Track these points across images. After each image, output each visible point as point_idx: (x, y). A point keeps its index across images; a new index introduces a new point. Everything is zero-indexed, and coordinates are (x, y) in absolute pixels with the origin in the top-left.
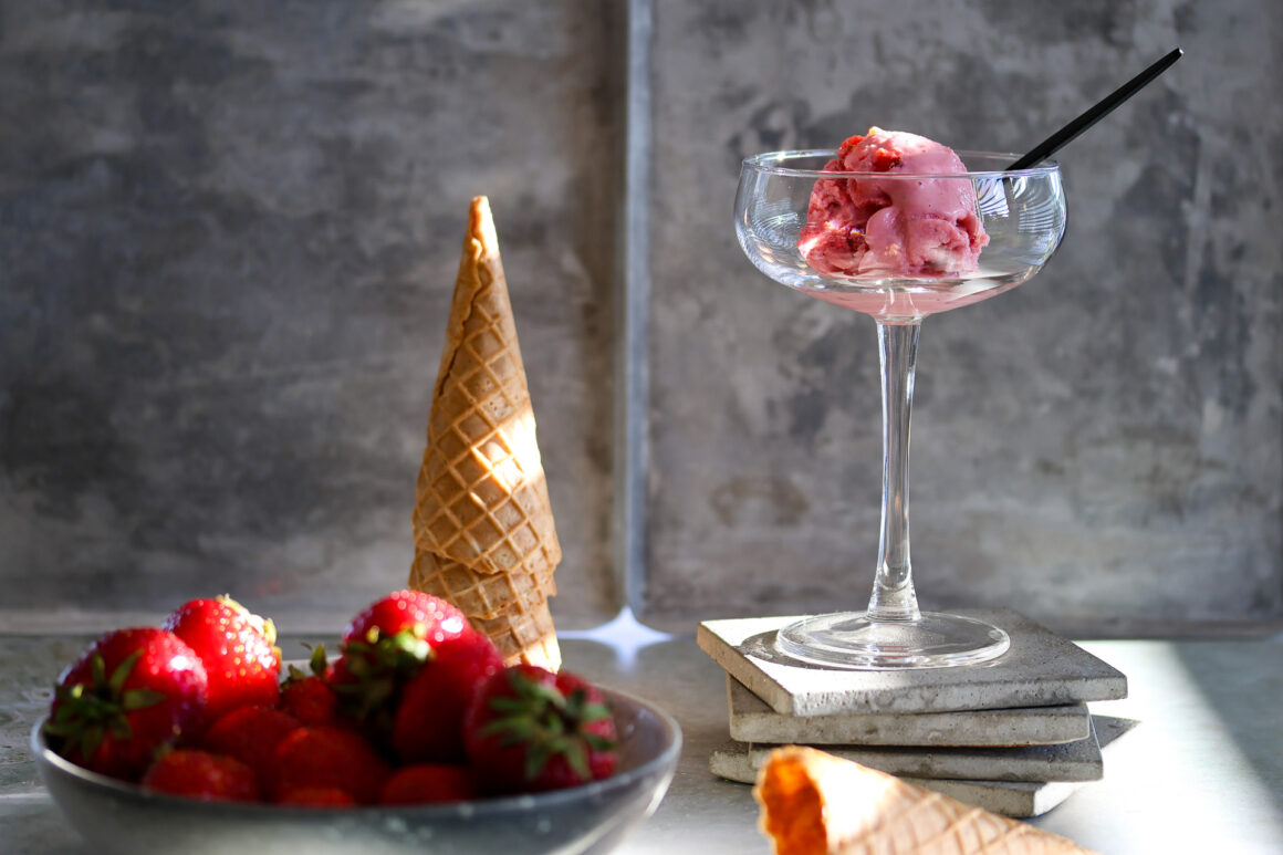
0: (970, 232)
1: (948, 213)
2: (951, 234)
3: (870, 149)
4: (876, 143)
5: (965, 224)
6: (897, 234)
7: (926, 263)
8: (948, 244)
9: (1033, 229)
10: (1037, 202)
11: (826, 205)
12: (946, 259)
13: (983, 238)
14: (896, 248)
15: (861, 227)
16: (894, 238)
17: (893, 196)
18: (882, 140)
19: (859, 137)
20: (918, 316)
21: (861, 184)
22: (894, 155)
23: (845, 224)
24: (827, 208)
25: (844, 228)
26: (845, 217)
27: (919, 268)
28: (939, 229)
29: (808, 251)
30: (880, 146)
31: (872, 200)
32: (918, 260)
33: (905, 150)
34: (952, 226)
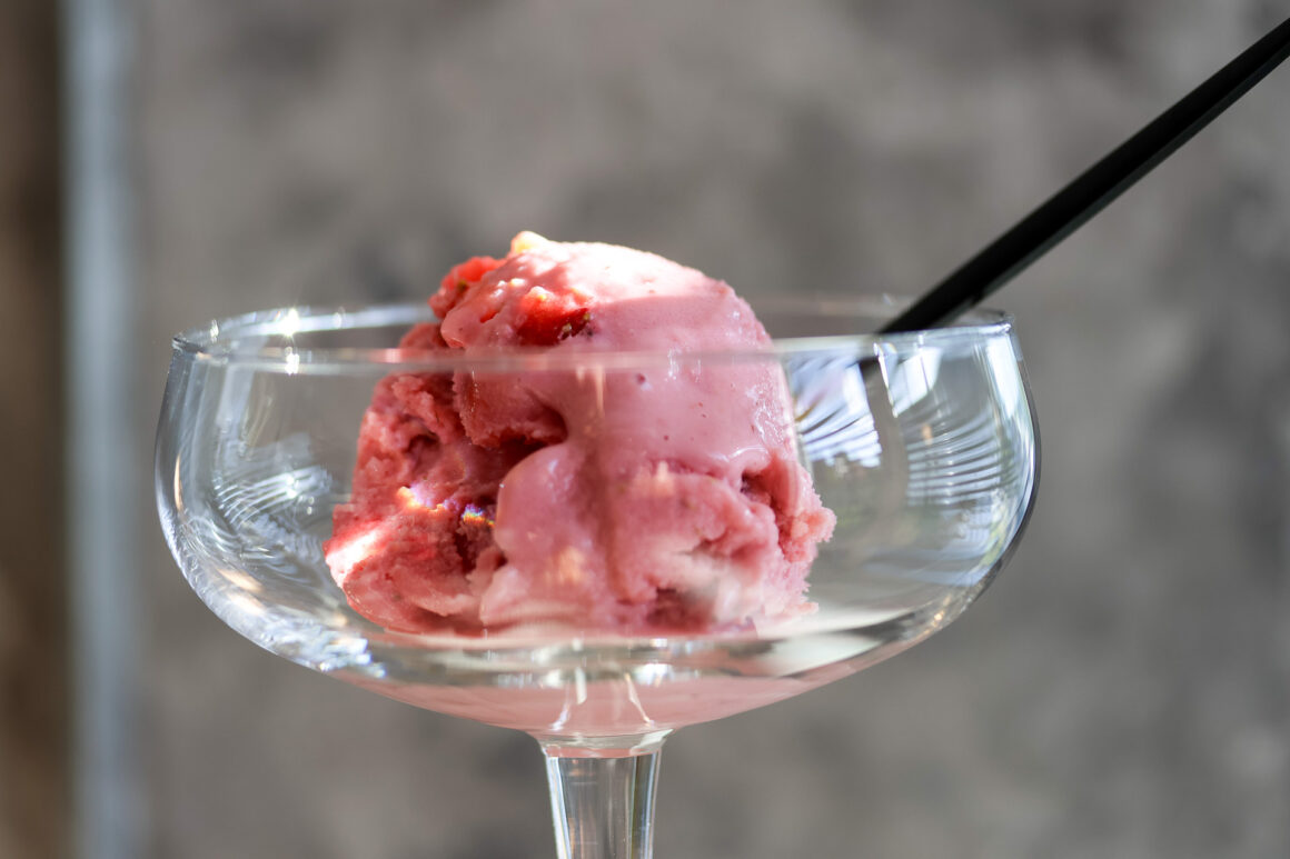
0: (778, 505)
1: (720, 458)
2: (725, 514)
3: (510, 291)
4: (527, 274)
5: (766, 485)
6: (581, 518)
7: (666, 593)
8: (720, 541)
9: (948, 490)
10: (957, 421)
11: (403, 444)
12: (717, 581)
13: (813, 520)
14: (576, 563)
15: (486, 502)
16: (573, 527)
17: (568, 414)
18: (542, 268)
19: (487, 261)
20: (654, 736)
21: (483, 385)
22: (571, 305)
23: (449, 492)
24: (408, 451)
25: (444, 506)
26: (450, 474)
27: (644, 610)
28: (693, 501)
29: (349, 567)
30: (536, 281)
31: (515, 426)
32: (639, 588)
33: (602, 291)
34: (729, 491)
